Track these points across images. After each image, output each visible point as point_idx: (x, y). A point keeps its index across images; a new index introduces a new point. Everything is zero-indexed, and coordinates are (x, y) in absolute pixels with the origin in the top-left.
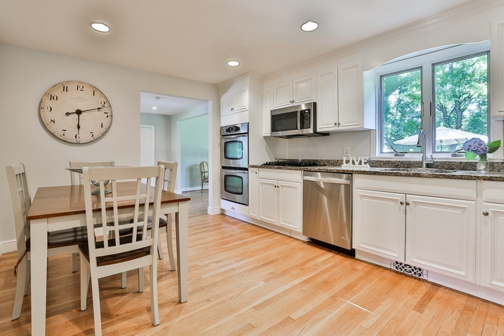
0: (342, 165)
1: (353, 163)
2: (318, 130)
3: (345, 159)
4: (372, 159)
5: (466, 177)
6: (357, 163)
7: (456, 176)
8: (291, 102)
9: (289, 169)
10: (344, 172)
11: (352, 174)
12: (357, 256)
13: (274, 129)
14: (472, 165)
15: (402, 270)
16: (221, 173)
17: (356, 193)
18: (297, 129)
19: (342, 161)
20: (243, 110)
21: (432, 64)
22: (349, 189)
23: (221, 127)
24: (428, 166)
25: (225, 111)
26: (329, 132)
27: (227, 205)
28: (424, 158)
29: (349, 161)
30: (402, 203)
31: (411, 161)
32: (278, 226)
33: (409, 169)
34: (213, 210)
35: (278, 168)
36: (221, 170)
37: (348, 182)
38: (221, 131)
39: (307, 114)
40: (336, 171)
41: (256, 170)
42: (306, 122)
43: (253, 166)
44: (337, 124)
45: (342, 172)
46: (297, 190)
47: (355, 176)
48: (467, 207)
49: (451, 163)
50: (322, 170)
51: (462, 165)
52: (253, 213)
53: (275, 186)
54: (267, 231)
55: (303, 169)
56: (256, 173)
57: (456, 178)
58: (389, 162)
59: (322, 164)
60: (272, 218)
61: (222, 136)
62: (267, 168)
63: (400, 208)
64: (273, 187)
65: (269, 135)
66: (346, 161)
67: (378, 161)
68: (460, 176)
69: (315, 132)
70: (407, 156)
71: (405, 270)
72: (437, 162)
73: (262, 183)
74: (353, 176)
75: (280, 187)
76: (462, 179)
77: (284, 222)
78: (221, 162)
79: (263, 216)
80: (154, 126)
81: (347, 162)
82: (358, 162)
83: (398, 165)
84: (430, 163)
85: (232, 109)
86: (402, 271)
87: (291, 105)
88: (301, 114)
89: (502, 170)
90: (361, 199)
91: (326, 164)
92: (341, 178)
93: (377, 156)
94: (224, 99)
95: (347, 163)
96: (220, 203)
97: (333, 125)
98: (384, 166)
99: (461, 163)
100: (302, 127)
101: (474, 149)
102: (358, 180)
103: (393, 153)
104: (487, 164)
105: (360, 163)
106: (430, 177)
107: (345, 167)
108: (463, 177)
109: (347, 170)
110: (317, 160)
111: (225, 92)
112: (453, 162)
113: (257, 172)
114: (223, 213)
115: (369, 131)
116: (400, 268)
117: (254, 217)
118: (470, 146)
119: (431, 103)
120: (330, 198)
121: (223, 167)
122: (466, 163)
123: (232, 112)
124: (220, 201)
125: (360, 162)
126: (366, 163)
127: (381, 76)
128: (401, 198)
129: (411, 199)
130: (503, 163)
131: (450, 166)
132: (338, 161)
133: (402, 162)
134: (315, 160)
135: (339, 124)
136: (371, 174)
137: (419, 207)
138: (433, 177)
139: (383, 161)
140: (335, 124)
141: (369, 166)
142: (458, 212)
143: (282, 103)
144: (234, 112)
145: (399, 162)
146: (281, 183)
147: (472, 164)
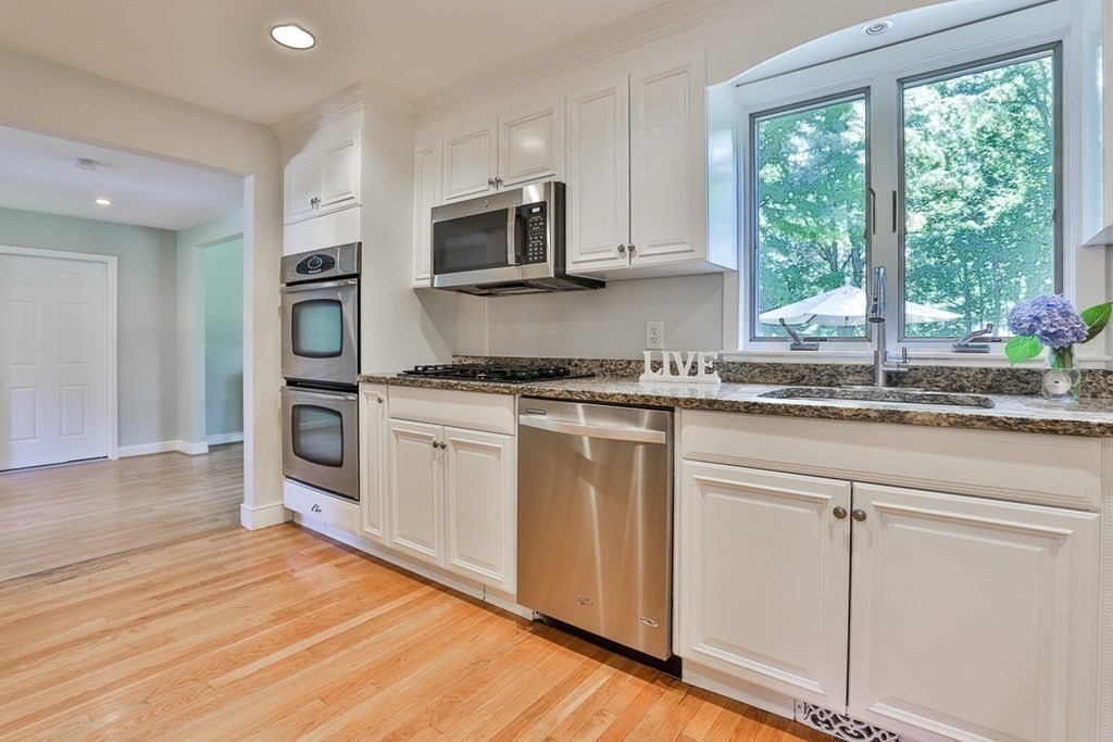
0: (642, 377)
1: (674, 370)
2: (571, 269)
3: (648, 357)
4: (726, 359)
5: (1070, 426)
6: (684, 371)
7: (1033, 422)
8: (491, 183)
9: (475, 390)
10: (646, 404)
11: (672, 410)
12: (688, 676)
13: (440, 264)
14: (1018, 378)
15: (831, 728)
16: (284, 400)
17: (688, 473)
18: (506, 264)
19: (641, 362)
20: (343, 204)
21: (898, 80)
22: (661, 459)
23: (283, 259)
24: (893, 379)
25: (295, 208)
26: (601, 274)
27: (300, 498)
28: (880, 354)
29: (660, 364)
30: (838, 513)
31: (839, 366)
32: (445, 570)
33: (838, 390)
34: (257, 514)
35: (442, 387)
36: (282, 390)
37: (658, 437)
38: (283, 269)
39: (536, 218)
40: (622, 399)
41: (379, 390)
42: (534, 242)
43: (370, 380)
44: (627, 250)
45: (640, 402)
46: (499, 457)
47: (682, 416)
48: (1069, 532)
49: (959, 372)
50: (577, 393)
51: (990, 376)
52: (372, 525)
53: (435, 445)
54: (414, 582)
55: (517, 391)
56: (380, 401)
57: (1032, 431)
58: (775, 366)
59: (584, 371)
60: (425, 544)
61: (289, 284)
62: (412, 384)
63: (831, 527)
64: (428, 446)
65: (427, 283)
66: (653, 362)
67: (743, 364)
68: (1047, 422)
69: (561, 274)
70: (824, 348)
71: (843, 729)
72: (916, 369)
73: (398, 434)
74: (677, 414)
75: (450, 447)
76: (1055, 432)
77: (462, 557)
78: (282, 366)
79: (404, 536)
80: (116, 258)
81: (657, 366)
82: (689, 365)
83: (803, 377)
84: (899, 372)
85: (313, 202)
86: (832, 733)
87: (492, 191)
88: (518, 216)
89: (1104, 394)
90: (703, 495)
91: (596, 371)
92: (636, 421)
93: (741, 348)
94: (294, 170)
95: (655, 370)
96: (280, 494)
97: (615, 253)
98: (761, 379)
99: (986, 371)
100: (522, 259)
101: (1052, 330)
102: (692, 433)
103: (785, 340)
104: (1073, 375)
105: (694, 371)
106: (939, 425)
107: (650, 384)
108: (1058, 427)
109: (658, 398)
110: (570, 362)
111: (297, 150)
112: (961, 369)
113: (383, 397)
114: (292, 523)
115: (718, 275)
116: (827, 722)
117: (377, 540)
118: (1037, 319)
119: (894, 193)
120: (605, 489)
121: (291, 383)
122: (1002, 372)
123: (316, 212)
124: (281, 485)
125: (694, 366)
126: (709, 371)
127: (753, 116)
128: (834, 493)
129: (870, 498)
130: (1107, 373)
131: (955, 382)
132: (629, 362)
133: (814, 369)
134: (563, 360)
135: (632, 249)
136: (738, 411)
137: (897, 525)
138: (951, 425)
139: (759, 366)
140: (621, 249)
141: (719, 380)
142: (1038, 549)
143: (466, 186)
144: (322, 210)
145: (807, 366)
146: (453, 434)
147: (1018, 374)
